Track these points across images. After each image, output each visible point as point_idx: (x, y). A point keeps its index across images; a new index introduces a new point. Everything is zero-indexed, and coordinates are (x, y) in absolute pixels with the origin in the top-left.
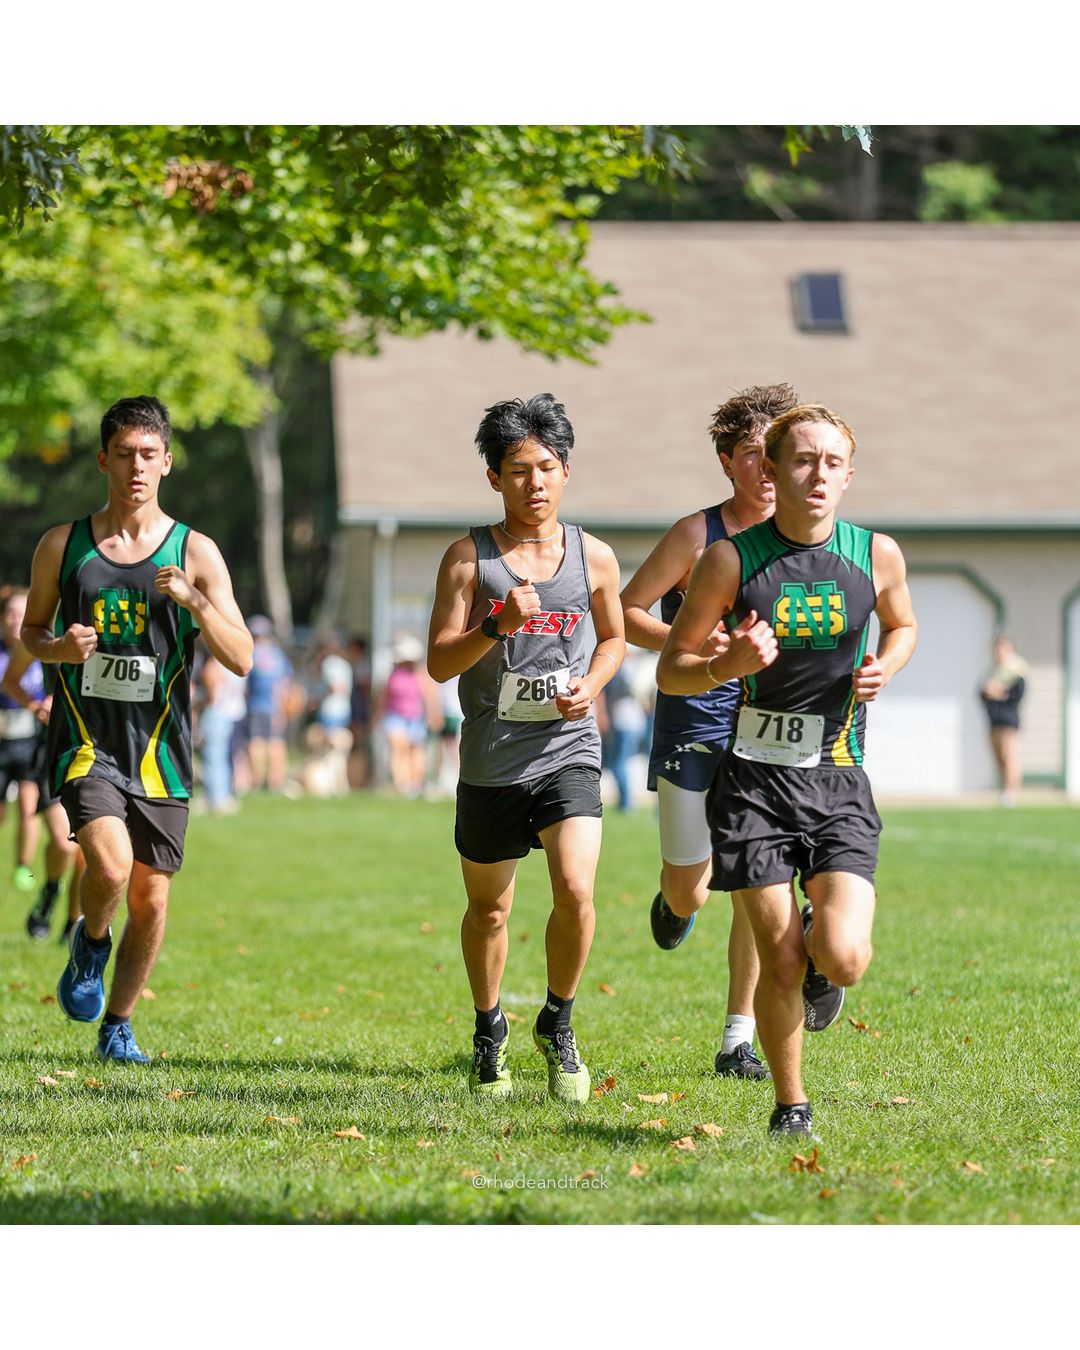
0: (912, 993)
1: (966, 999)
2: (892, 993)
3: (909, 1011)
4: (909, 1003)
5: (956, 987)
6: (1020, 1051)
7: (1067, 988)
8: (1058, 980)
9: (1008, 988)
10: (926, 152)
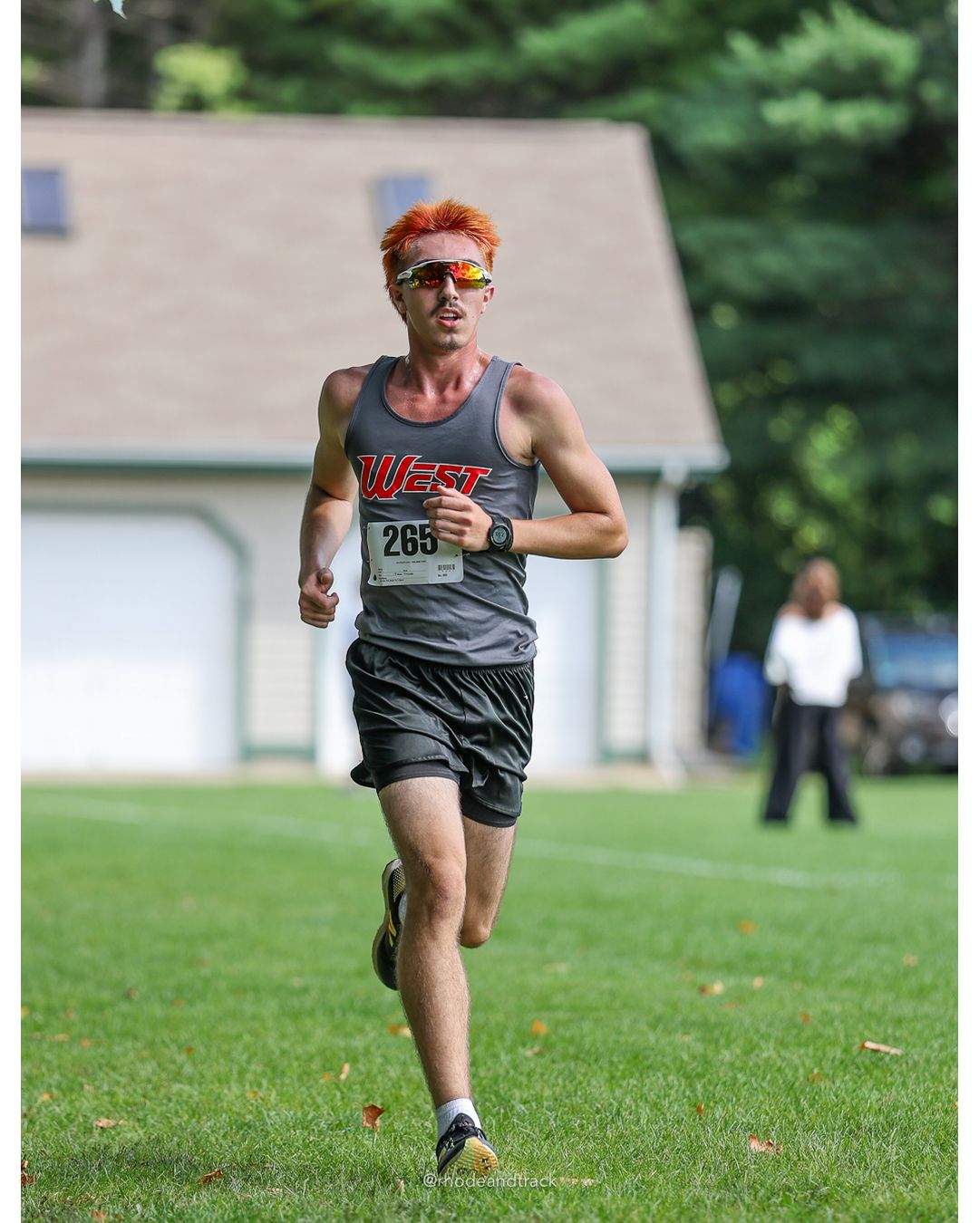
0: (127, 996)
1: (191, 1003)
2: (106, 995)
3: (124, 1016)
4: (124, 1007)
5: (179, 990)
6: (249, 1062)
7: (305, 990)
8: (296, 982)
9: (239, 990)
10: (160, 34)
